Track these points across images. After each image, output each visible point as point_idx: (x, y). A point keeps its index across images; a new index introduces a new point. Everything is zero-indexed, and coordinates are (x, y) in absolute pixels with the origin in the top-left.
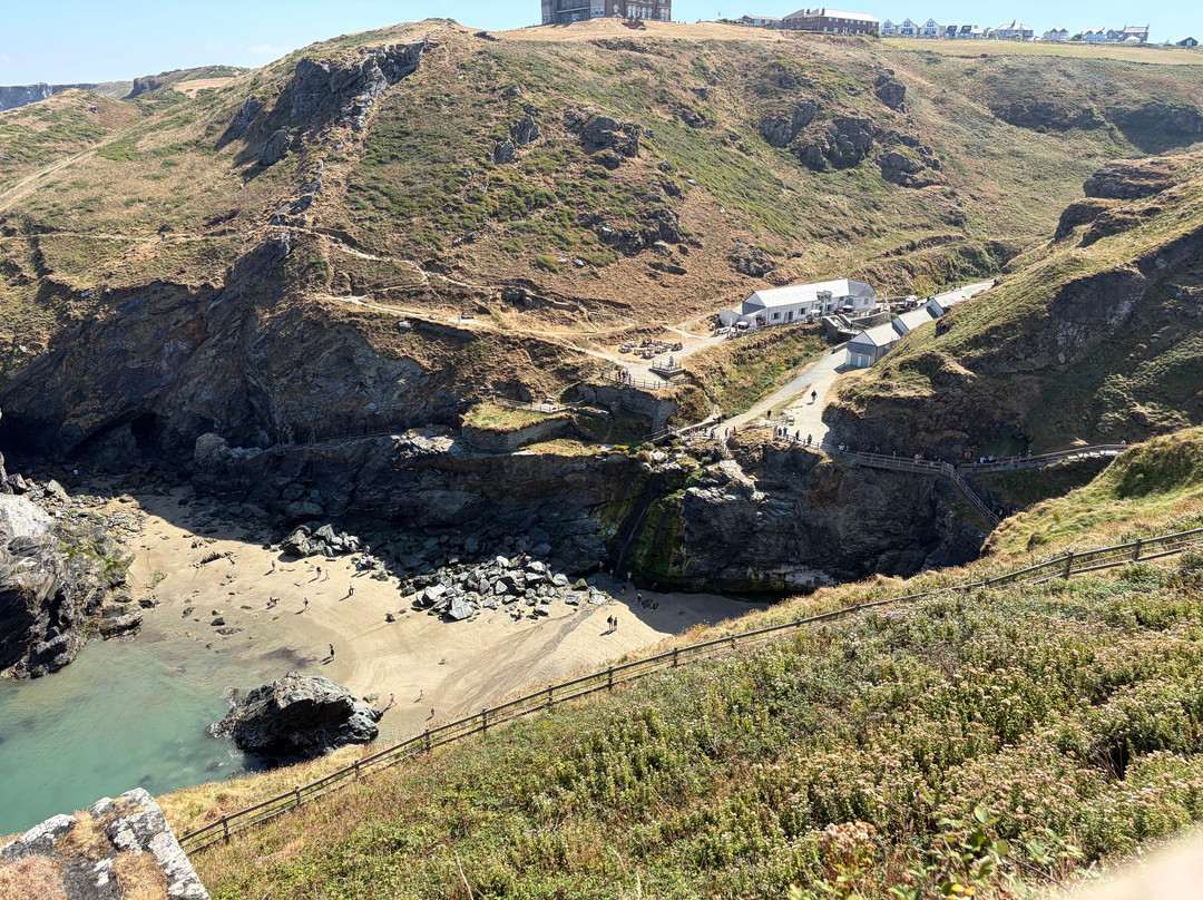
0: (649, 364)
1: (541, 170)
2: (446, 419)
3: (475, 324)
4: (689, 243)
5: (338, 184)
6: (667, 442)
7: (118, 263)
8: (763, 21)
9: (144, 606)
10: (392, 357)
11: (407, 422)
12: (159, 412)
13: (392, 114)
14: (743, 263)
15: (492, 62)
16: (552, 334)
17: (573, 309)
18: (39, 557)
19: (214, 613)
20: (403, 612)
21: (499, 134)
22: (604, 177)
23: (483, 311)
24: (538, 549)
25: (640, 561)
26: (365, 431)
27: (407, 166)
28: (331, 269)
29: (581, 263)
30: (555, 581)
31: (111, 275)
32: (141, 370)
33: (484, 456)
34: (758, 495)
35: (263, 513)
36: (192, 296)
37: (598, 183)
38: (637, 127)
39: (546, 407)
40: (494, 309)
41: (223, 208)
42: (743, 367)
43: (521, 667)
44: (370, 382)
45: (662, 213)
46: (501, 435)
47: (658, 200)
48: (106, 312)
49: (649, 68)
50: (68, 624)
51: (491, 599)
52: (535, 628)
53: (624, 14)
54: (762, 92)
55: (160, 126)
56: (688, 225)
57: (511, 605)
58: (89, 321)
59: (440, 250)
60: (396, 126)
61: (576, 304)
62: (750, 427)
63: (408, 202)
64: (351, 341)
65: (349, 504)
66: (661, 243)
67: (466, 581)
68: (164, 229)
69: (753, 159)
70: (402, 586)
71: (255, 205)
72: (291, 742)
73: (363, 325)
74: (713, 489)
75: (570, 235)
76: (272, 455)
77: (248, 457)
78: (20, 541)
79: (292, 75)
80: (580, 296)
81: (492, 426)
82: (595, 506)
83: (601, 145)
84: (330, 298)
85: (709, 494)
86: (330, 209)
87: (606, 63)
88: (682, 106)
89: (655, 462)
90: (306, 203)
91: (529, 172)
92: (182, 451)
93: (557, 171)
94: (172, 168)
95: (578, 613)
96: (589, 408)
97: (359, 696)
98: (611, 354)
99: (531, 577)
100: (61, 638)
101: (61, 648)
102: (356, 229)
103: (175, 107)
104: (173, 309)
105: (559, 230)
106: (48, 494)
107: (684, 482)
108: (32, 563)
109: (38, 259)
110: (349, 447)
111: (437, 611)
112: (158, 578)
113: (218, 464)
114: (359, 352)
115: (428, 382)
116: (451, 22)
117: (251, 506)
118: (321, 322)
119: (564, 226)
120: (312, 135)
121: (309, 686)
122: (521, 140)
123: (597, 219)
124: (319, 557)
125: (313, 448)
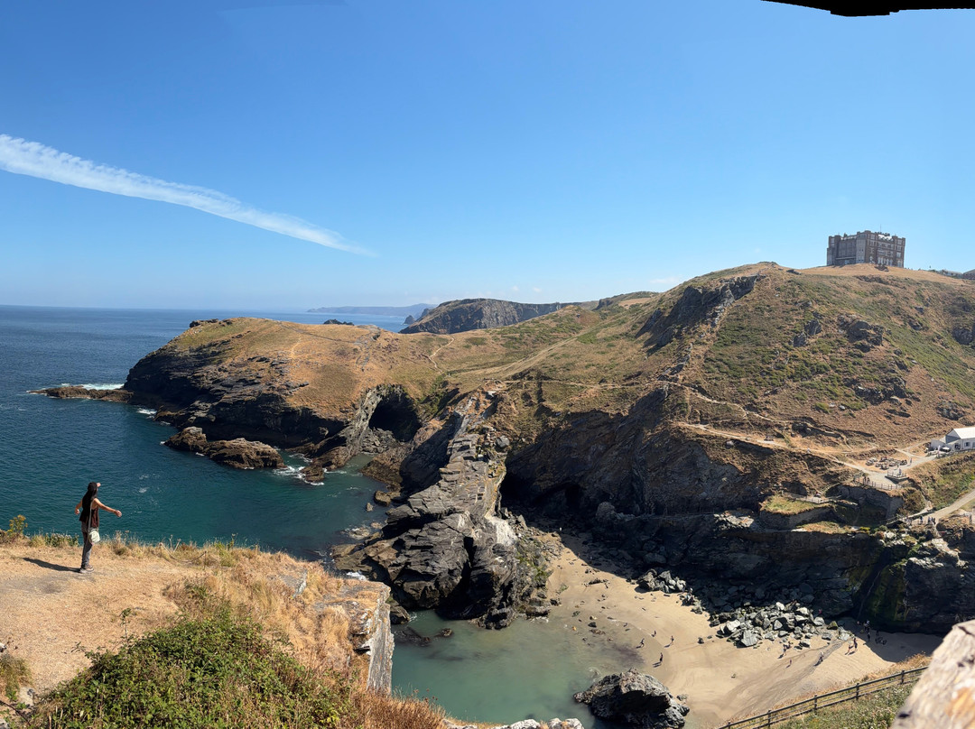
0: (885, 473)
1: (822, 351)
2: (749, 505)
3: (774, 444)
4: (912, 398)
5: (699, 357)
6: (896, 526)
7: (577, 398)
8: (952, 274)
9: (553, 604)
10: (719, 463)
11: (725, 506)
12: (582, 485)
13: (735, 317)
14: (945, 411)
15: (796, 287)
16: (822, 452)
17: (837, 436)
18: (506, 559)
19: (591, 618)
20: (710, 637)
21: (797, 329)
22: (860, 356)
23: (779, 436)
24: (805, 598)
25: (875, 609)
26: (698, 510)
27: (741, 347)
28: (690, 408)
29: (844, 408)
30: (816, 622)
31: (572, 405)
32: (577, 459)
33: (772, 531)
34: (961, 563)
35: (630, 558)
36: (610, 419)
37: (857, 360)
38: (882, 328)
39: (816, 500)
40: (787, 435)
41: (635, 370)
42: (948, 476)
43: (787, 685)
44: (705, 478)
45: (896, 380)
46: (784, 516)
47: (894, 372)
48: (566, 425)
49: (891, 294)
50: (511, 603)
51: (770, 633)
52: (800, 655)
53: (876, 262)
54: (953, 313)
55: (609, 325)
56: (911, 387)
57: (784, 638)
58: (557, 429)
59: (756, 398)
60: (736, 324)
61: (839, 433)
62: (954, 516)
63: (739, 369)
64: (696, 452)
65: (682, 559)
66: (895, 397)
67: (754, 619)
68: (602, 381)
69: (949, 350)
70: (711, 619)
71: (652, 369)
72: (626, 719)
73: (704, 442)
74: (927, 559)
75: (838, 390)
76: (641, 521)
77: (627, 520)
78: (499, 546)
79: (681, 296)
80: (842, 428)
81: (780, 511)
82: (845, 569)
83: (859, 338)
84: (687, 425)
85: (924, 562)
86: (693, 372)
87: (864, 289)
88: (909, 317)
89: (887, 540)
90: (680, 368)
91: (814, 352)
92: (589, 511)
93: (831, 352)
94: (612, 348)
95: (831, 645)
96: (844, 501)
97: (674, 695)
98: (860, 466)
99: (800, 618)
100: (506, 610)
101: (504, 616)
102: (707, 384)
103: (618, 315)
104: (599, 426)
105: (830, 387)
106: (517, 522)
107: (906, 553)
108: (502, 561)
109: (540, 393)
110: (687, 519)
111: (733, 639)
112: (563, 588)
113: (608, 522)
114: (700, 459)
115: (740, 480)
116: (773, 264)
117: (623, 552)
118: (680, 439)
119: (834, 385)
120: (688, 329)
121: (643, 681)
122: (811, 333)
123: (855, 382)
124: (660, 592)
125: (665, 518)
